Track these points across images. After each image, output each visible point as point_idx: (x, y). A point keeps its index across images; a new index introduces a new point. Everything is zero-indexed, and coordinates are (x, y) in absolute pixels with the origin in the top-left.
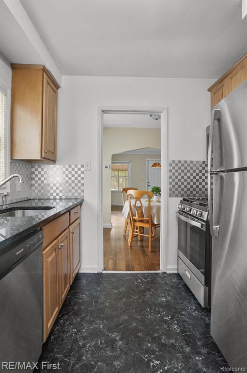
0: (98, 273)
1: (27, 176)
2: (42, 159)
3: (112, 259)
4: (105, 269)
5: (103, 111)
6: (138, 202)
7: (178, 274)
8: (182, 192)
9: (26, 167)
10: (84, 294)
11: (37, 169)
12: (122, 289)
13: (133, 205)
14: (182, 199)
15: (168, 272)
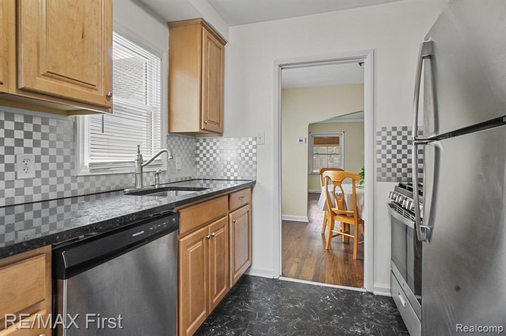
0: (273, 279)
1: (190, 151)
2: (201, 131)
3: (298, 263)
4: (283, 275)
5: (280, 66)
6: (338, 188)
7: (392, 298)
8: (399, 175)
9: (188, 141)
10: (249, 303)
11: (202, 143)
12: (301, 305)
13: (332, 192)
14: (397, 184)
15: (376, 293)
